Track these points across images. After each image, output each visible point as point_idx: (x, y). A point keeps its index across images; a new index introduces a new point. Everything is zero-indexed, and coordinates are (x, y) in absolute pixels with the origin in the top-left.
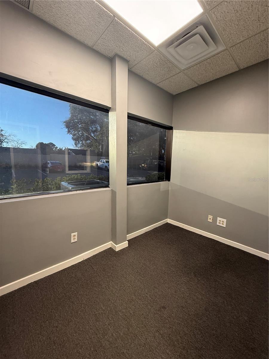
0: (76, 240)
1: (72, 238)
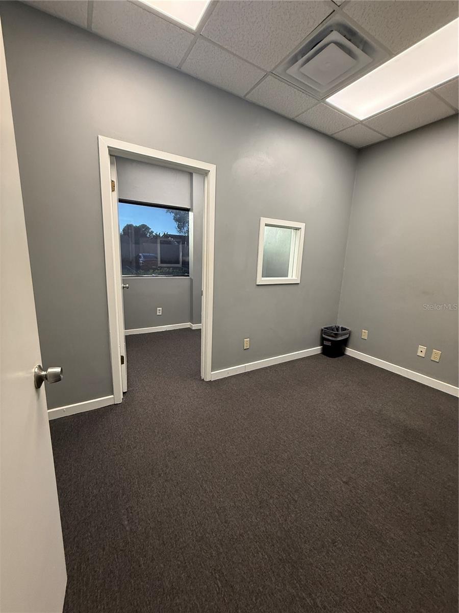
0: (161, 314)
1: (158, 312)
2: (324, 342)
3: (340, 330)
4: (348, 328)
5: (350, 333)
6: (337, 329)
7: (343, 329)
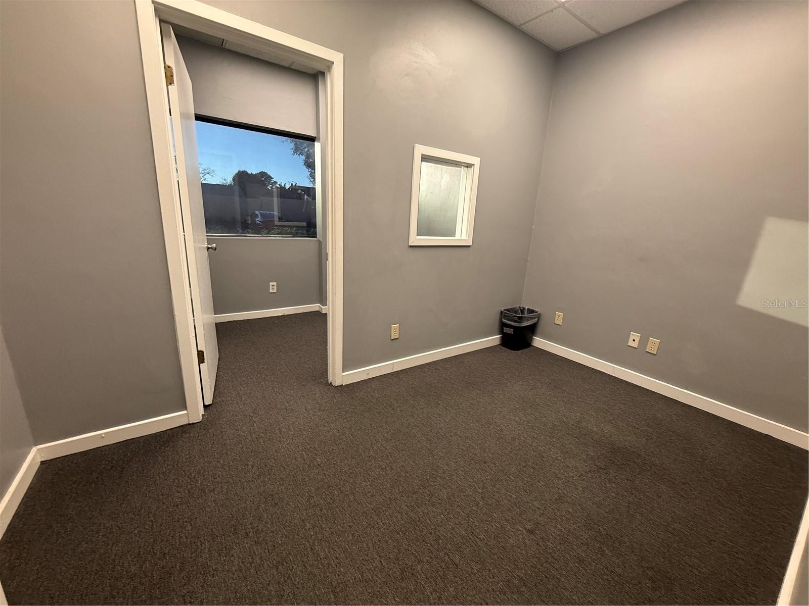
0: (275, 291)
1: (271, 288)
2: (505, 328)
3: (526, 313)
4: (537, 310)
5: (539, 317)
6: (522, 311)
7: (531, 311)
